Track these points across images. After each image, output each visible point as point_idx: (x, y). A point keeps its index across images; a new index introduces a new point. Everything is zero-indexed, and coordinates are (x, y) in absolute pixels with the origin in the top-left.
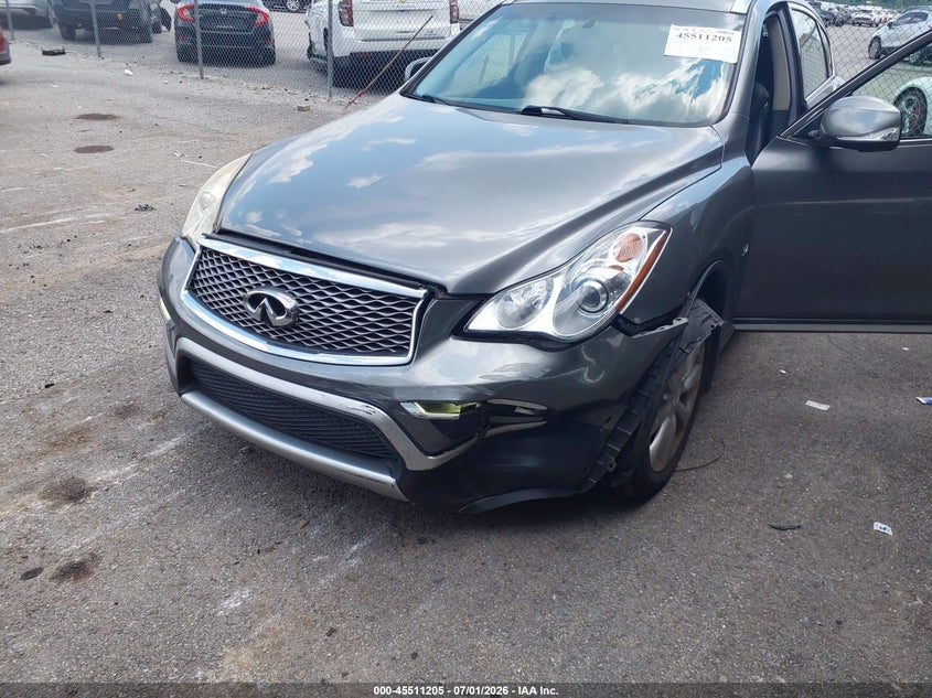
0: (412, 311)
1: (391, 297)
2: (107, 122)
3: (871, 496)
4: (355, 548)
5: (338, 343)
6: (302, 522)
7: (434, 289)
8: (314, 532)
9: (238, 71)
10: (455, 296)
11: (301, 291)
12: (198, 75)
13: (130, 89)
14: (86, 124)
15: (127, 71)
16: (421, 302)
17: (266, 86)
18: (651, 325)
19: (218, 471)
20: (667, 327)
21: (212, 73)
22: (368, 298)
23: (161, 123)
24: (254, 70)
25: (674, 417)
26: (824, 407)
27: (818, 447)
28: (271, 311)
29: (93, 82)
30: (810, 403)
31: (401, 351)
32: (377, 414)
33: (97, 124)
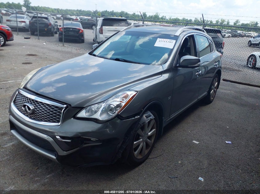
0: (62, 111)
1: (57, 107)
2: (34, 56)
3: (201, 169)
4: (48, 176)
5: (43, 119)
6: (37, 168)
7: (69, 105)
8: (39, 171)
9: (74, 44)
10: (73, 107)
11: (35, 104)
12: (62, 45)
13: (43, 48)
14: (28, 57)
15: (44, 44)
16: (64, 109)
17: (80, 48)
18: (128, 118)
19: (20, 152)
20: (133, 118)
21: (66, 45)
22: (51, 107)
23: (47, 57)
24: (78, 44)
25: (145, 143)
26: (197, 143)
27: (191, 154)
28: (27, 109)
29: (34, 46)
30: (194, 141)
31: (58, 122)
32: (50, 139)
33: (31, 57)
